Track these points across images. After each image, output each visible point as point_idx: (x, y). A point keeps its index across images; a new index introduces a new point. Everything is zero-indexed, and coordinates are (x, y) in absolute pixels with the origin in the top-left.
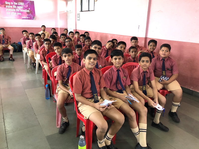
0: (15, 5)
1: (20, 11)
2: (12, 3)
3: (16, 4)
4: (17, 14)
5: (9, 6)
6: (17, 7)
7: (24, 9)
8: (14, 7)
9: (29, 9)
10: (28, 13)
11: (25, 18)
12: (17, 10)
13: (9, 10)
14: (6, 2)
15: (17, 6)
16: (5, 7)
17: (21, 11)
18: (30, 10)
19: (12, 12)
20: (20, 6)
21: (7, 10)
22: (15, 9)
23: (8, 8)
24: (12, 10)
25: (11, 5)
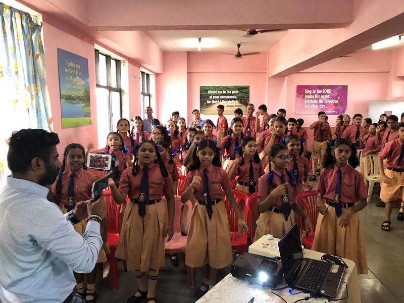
0: (318, 94)
1: (324, 102)
2: (314, 92)
3: (321, 92)
4: (319, 107)
5: (309, 97)
6: (320, 96)
7: (330, 99)
8: (317, 96)
9: (339, 98)
10: (335, 105)
11: (331, 112)
12: (319, 101)
13: (309, 101)
14: (306, 90)
15: (320, 94)
16: (304, 97)
17: (326, 102)
18: (339, 100)
19: (312, 104)
20: (326, 94)
21: (306, 101)
22: (318, 99)
23: (307, 99)
24: (313, 102)
25: (312, 94)
